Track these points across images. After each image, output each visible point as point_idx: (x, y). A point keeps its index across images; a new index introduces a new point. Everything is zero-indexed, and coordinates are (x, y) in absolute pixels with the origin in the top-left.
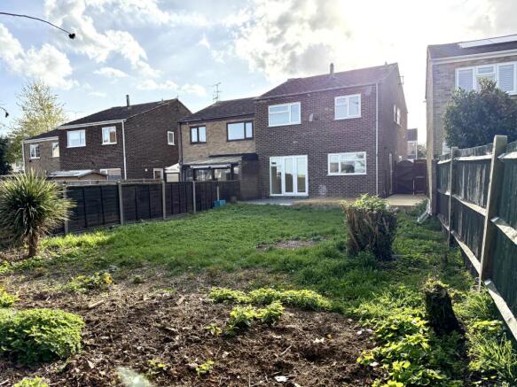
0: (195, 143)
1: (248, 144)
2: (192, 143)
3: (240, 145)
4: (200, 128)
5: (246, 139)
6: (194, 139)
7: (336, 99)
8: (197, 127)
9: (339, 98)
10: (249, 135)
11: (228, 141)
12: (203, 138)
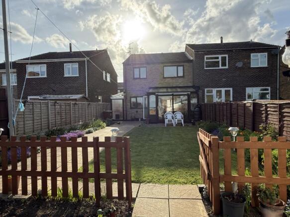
0: (137, 79)
1: (180, 80)
2: (135, 79)
3: (174, 81)
4: (141, 69)
5: (178, 77)
6: (137, 76)
7: (252, 54)
8: (139, 68)
9: (253, 54)
10: (181, 74)
11: (164, 78)
12: (143, 76)
